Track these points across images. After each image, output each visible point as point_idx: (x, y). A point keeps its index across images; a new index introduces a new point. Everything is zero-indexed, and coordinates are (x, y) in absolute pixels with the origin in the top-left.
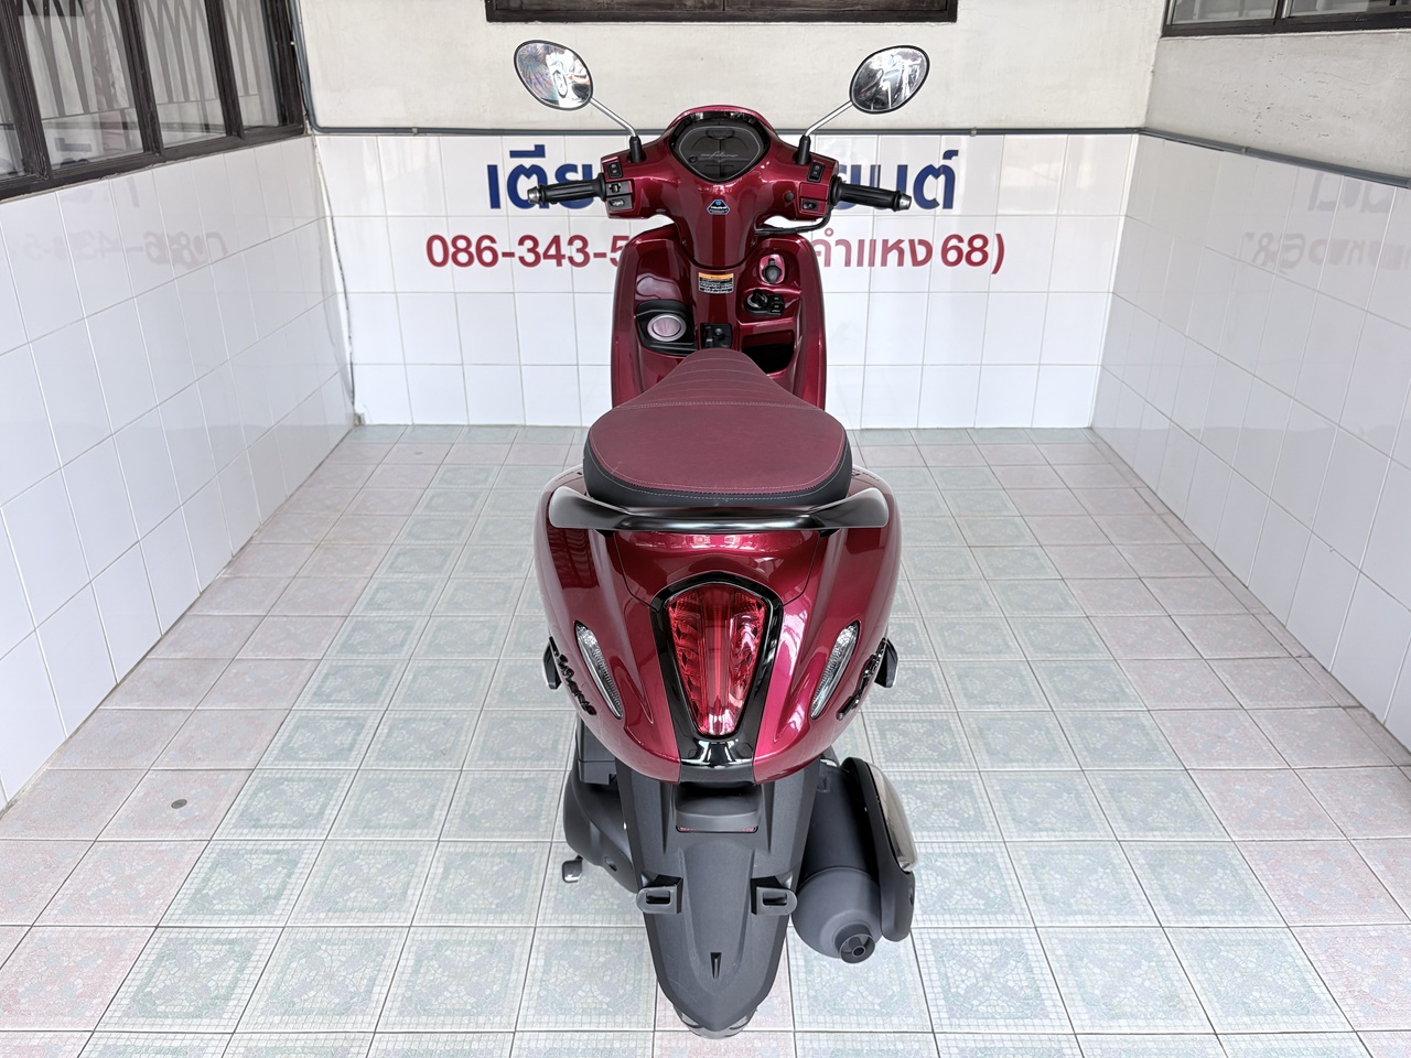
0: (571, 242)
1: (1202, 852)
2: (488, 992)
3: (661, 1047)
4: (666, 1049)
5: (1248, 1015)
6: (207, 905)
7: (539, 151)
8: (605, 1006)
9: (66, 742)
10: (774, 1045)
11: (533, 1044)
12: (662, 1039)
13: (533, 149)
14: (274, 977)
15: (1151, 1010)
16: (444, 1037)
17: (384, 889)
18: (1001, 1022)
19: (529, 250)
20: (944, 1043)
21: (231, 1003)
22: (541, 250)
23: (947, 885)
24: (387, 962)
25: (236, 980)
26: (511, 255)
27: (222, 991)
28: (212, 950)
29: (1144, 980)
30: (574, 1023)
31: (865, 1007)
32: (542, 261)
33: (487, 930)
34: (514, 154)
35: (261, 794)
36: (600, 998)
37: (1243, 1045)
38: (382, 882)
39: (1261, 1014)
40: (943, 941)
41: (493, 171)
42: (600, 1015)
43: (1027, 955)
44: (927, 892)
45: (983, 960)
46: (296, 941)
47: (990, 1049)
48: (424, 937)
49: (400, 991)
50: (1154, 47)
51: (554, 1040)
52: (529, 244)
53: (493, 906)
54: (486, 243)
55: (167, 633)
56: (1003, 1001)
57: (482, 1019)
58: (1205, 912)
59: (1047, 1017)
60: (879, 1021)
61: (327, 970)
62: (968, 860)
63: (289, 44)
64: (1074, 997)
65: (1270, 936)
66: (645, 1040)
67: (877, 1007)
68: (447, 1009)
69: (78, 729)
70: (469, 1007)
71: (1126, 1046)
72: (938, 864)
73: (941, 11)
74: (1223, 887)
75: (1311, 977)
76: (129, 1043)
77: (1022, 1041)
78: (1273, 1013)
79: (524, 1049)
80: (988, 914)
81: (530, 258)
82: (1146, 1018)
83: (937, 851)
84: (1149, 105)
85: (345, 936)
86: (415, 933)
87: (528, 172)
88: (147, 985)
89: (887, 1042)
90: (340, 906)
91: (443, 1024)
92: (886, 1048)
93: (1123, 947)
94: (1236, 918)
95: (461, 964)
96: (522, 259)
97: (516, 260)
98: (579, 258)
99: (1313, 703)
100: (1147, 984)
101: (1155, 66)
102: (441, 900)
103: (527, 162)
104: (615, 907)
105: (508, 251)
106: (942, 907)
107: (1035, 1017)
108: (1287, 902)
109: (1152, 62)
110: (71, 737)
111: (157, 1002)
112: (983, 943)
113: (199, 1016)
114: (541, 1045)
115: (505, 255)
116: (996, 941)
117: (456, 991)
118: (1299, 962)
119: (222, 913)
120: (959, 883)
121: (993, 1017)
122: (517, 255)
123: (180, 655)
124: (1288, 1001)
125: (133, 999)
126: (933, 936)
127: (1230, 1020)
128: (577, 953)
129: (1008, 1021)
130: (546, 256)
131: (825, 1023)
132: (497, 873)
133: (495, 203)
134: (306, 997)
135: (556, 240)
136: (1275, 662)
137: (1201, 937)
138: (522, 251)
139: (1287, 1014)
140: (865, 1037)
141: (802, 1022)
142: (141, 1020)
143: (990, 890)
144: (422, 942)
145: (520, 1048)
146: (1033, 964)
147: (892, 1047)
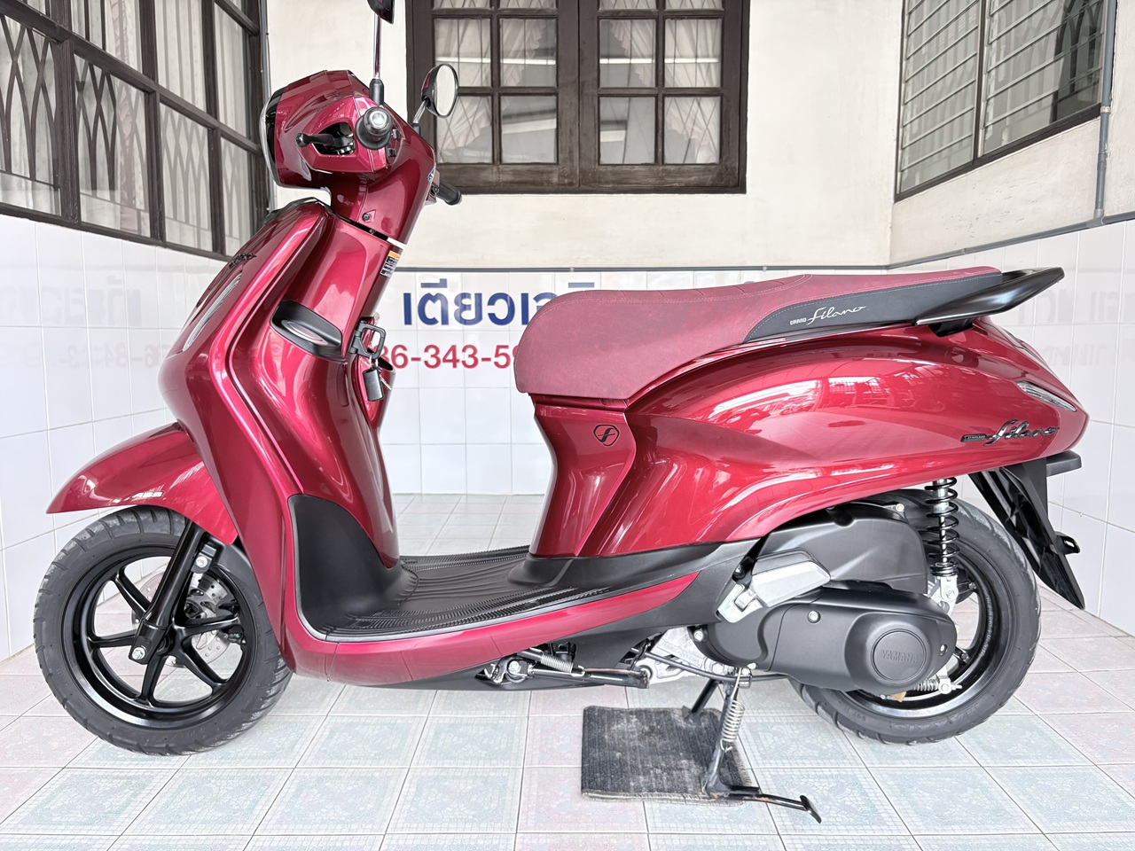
0: (464, 350)
1: (1010, 722)
2: (362, 809)
3: (522, 843)
4: (527, 845)
5: (1071, 820)
6: (111, 755)
7: (443, 283)
8: (471, 817)
9: (9, 659)
10: (630, 842)
11: (401, 843)
12: (524, 838)
13: (438, 281)
14: (164, 800)
15: (980, 819)
16: (318, 838)
17: (274, 745)
18: (843, 827)
19: (432, 356)
20: (789, 841)
21: (122, 816)
22: (441, 356)
23: (784, 742)
24: (270, 790)
25: (128, 803)
26: (418, 359)
27: (115, 809)
28: (112, 782)
29: (971, 800)
30: (441, 828)
31: (714, 817)
32: (442, 364)
33: (364, 770)
34: (425, 285)
35: (173, 689)
36: (466, 812)
37: (1070, 841)
38: (272, 741)
39: (1083, 820)
40: (781, 776)
41: (407, 297)
42: (465, 823)
43: (861, 785)
44: (765, 746)
45: (821, 788)
46: (188, 778)
47: (833, 845)
48: (307, 774)
49: (280, 808)
50: (890, 210)
51: (421, 840)
52: (432, 351)
53: (372, 755)
54: (399, 350)
55: (108, 600)
56: (843, 814)
57: (354, 826)
58: (1020, 757)
59: (885, 824)
60: (727, 827)
61: (215, 796)
62: (800, 726)
63: (265, 209)
64: (908, 811)
65: (1080, 771)
66: (507, 840)
67: (725, 818)
68: (322, 820)
69: (21, 651)
70: (343, 818)
71: (960, 842)
72: (774, 729)
73: (735, 187)
74: (1033, 742)
75: (1123, 796)
76: (21, 841)
77: (863, 840)
78: (1094, 820)
79: (393, 846)
80: (822, 759)
81: (433, 362)
82: (976, 824)
83: (772, 721)
84: (891, 250)
85: (233, 774)
86: (299, 772)
87: (434, 298)
88: (47, 804)
89: (736, 840)
90: (232, 756)
91: (319, 829)
92: (735, 844)
93: (948, 779)
94: (1047, 760)
95: (338, 791)
96: (426, 363)
97: (422, 363)
98: (470, 361)
99: (1088, 635)
100: (974, 802)
101: (892, 223)
102: (325, 751)
103: (433, 291)
104: (482, 755)
105: (415, 356)
106: (780, 755)
107: (873, 824)
108: (1090, 750)
109: (890, 221)
110: (14, 656)
111: (54, 815)
112: (820, 777)
113: (92, 824)
114: (409, 842)
115: (413, 359)
116: (832, 776)
117: (333, 808)
118: (1110, 787)
119: (125, 760)
120: (793, 740)
121: (834, 824)
122: (423, 360)
123: (117, 612)
124: (1106, 812)
125: (32, 813)
126: (774, 773)
127: (1055, 824)
128: (446, 784)
129: (849, 827)
130: (445, 360)
131: (677, 828)
132: (377, 735)
133: (408, 321)
134: (192, 812)
135: (453, 349)
136: (1052, 613)
137: (1018, 772)
138: (427, 357)
139: (1107, 820)
140: (716, 838)
141: (655, 827)
142: (36, 827)
143: (822, 745)
144: (305, 778)
145: (389, 845)
146: (867, 791)
147: (741, 844)
